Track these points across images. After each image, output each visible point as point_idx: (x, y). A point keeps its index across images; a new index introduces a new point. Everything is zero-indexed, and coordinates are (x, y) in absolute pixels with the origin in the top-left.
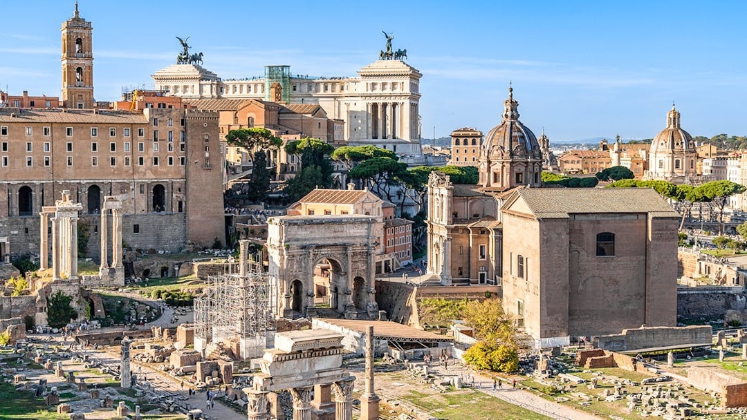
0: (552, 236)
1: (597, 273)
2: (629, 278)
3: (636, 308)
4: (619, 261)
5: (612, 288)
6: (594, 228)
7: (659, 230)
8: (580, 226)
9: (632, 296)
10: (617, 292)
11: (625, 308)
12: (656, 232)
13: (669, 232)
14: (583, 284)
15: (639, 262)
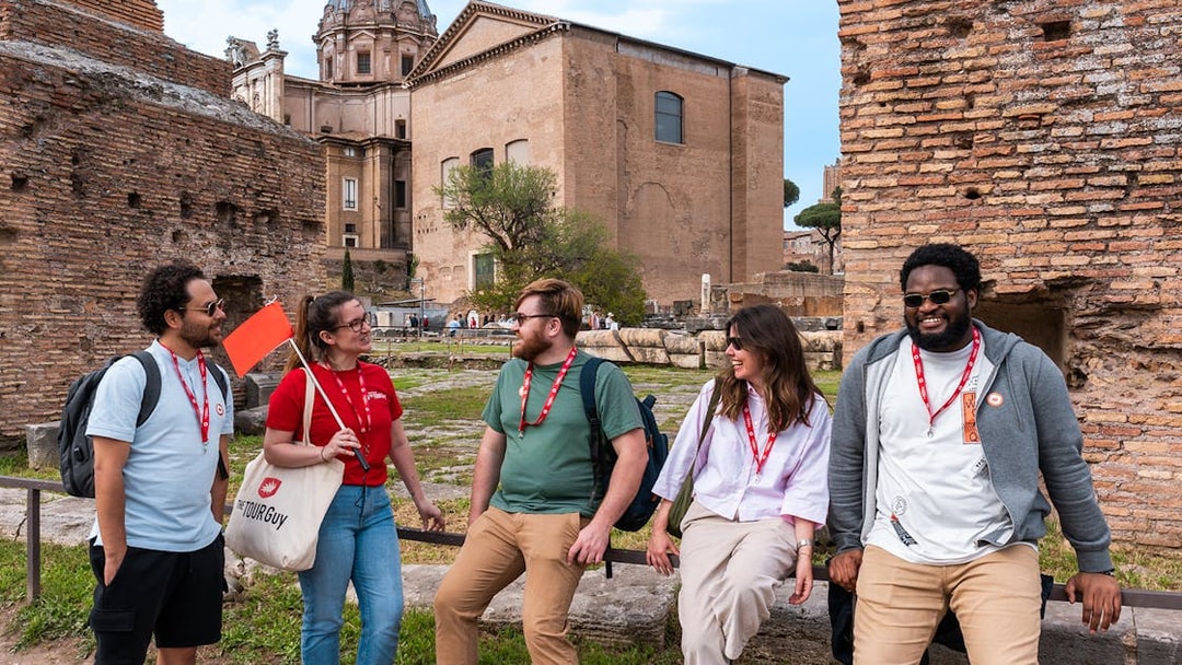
0: (587, 73)
1: (656, 176)
2: (707, 194)
3: (718, 258)
4: (691, 157)
5: (681, 213)
6: (650, 78)
7: (758, 99)
8: (628, 69)
9: (711, 232)
10: (687, 220)
11: (702, 258)
12: (754, 102)
13: (771, 106)
14: (633, 198)
15: (720, 164)
